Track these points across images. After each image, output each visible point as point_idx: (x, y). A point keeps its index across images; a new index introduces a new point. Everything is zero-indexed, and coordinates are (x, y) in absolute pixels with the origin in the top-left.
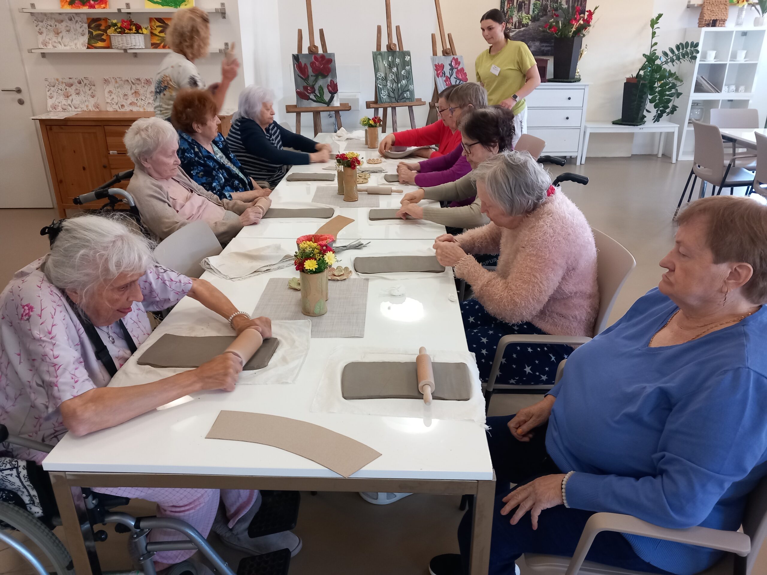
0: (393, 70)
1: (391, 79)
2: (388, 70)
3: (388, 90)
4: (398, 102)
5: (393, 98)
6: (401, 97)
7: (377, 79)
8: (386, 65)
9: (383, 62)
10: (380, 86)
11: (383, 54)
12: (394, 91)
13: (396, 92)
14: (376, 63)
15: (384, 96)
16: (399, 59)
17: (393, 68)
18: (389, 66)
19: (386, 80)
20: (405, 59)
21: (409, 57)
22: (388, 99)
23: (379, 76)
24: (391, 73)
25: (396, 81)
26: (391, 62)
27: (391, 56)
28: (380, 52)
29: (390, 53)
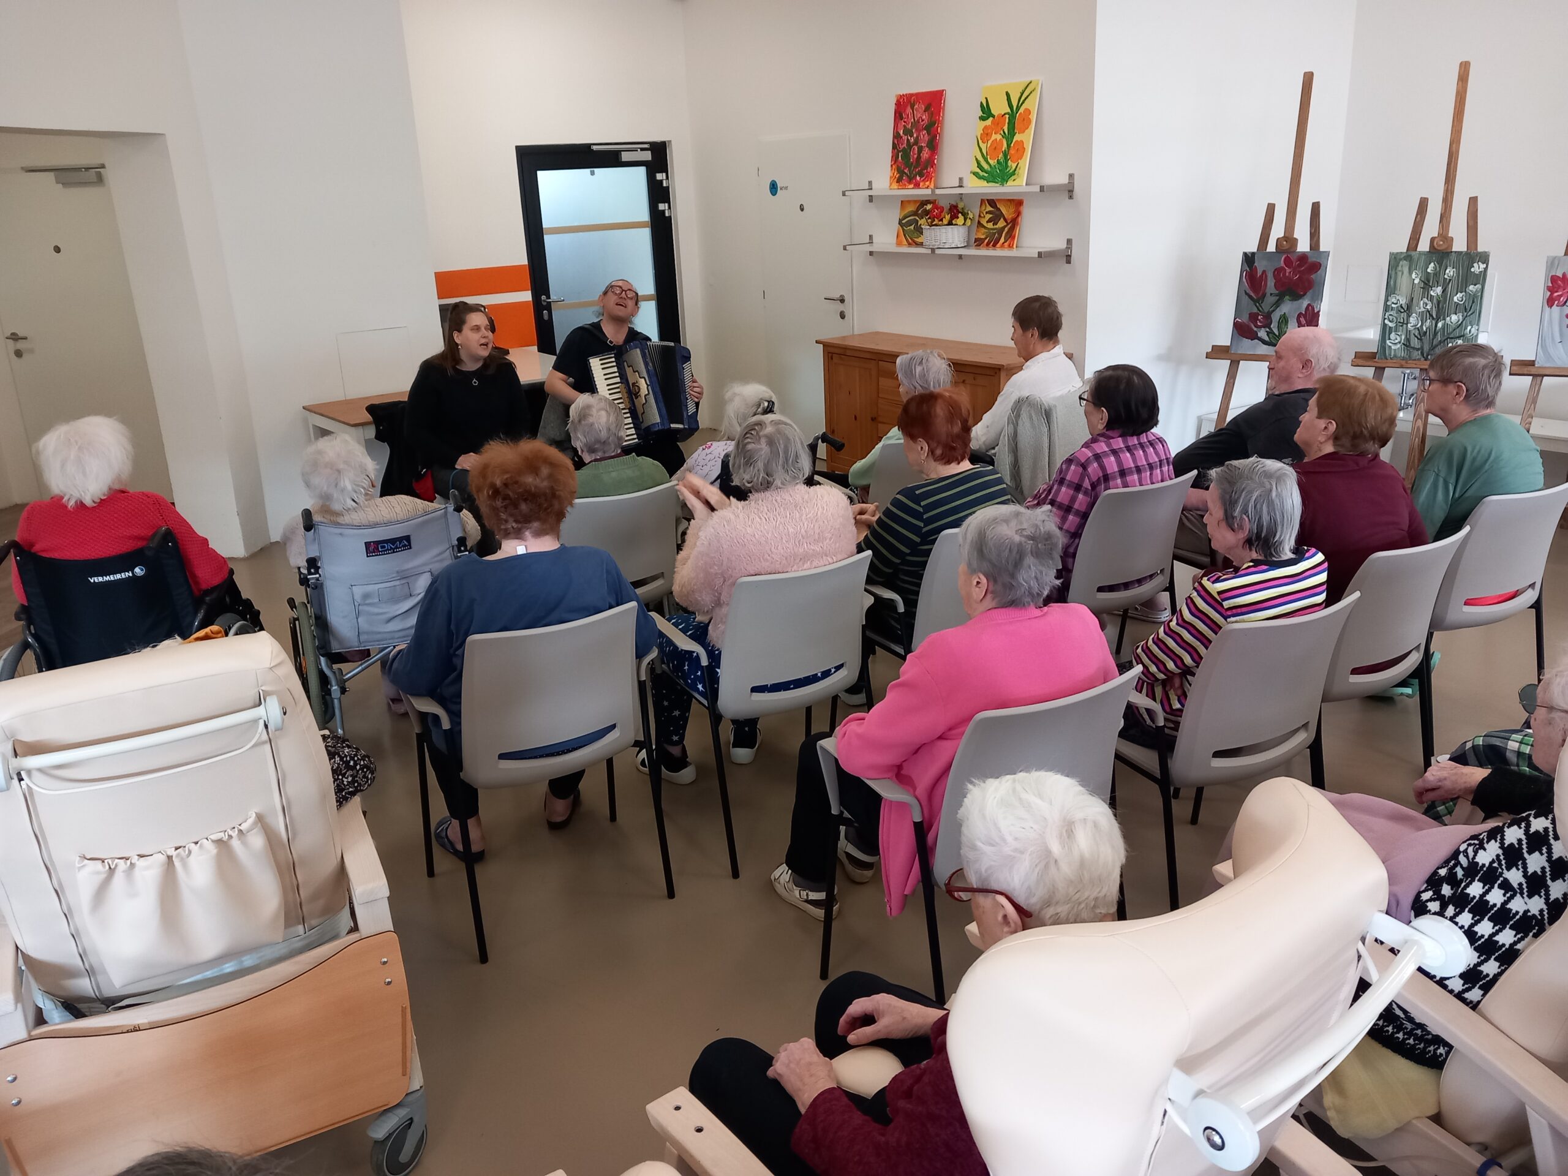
0: (1432, 293)
1: (1422, 309)
2: (1418, 292)
3: (1408, 332)
5: (1418, 349)
7: (1387, 308)
8: (1417, 281)
9: (1410, 273)
10: (1390, 324)
11: (1417, 258)
12: (1421, 335)
13: (1426, 340)
14: (1393, 276)
15: (1396, 344)
16: (1455, 270)
17: (1433, 288)
18: (1425, 283)
19: (1409, 312)
20: (1472, 270)
21: (1483, 266)
22: (1404, 350)
23: (1393, 303)
24: (1424, 297)
25: (1435, 316)
26: (1432, 275)
27: (1436, 262)
28: (1410, 253)
29: (1434, 256)
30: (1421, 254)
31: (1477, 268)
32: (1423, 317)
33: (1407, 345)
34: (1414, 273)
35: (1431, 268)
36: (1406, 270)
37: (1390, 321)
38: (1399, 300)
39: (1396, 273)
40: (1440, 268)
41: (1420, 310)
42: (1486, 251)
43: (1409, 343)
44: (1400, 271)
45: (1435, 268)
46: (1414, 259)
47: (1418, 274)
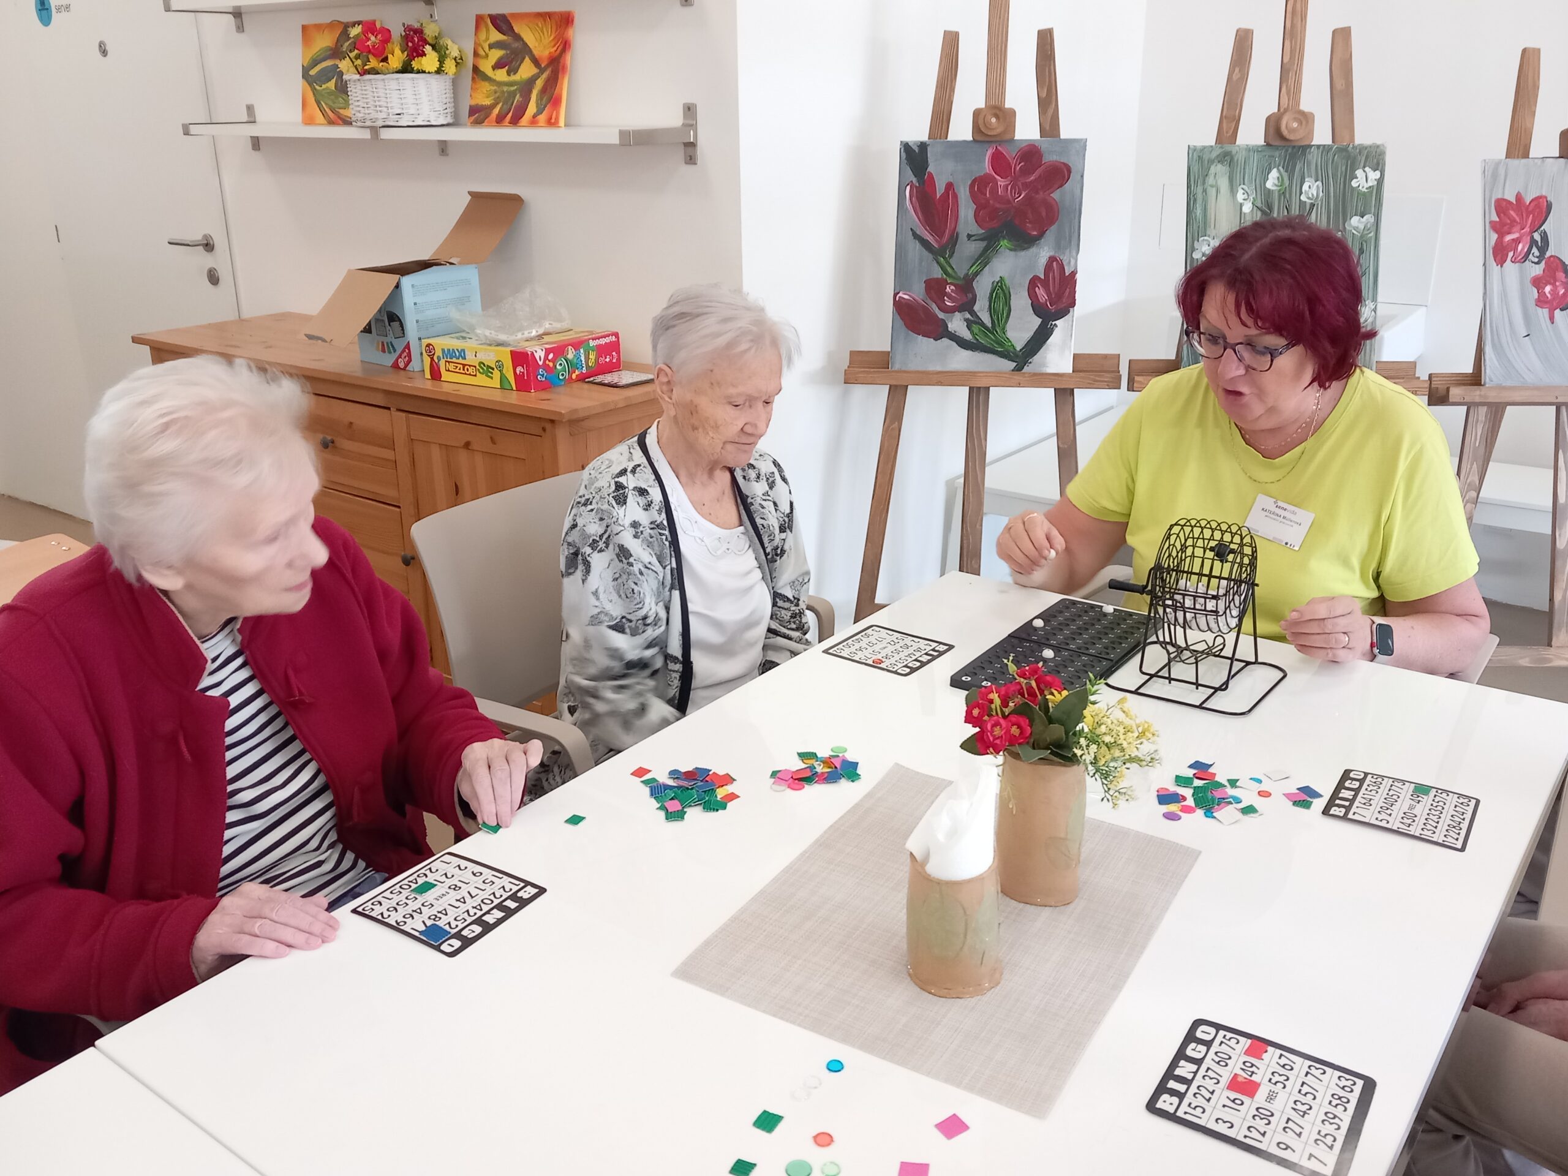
8: (1247, 208)
9: (1233, 192)
11: (1240, 157)
14: (1200, 198)
16: (1319, 183)
20: (1354, 183)
21: (1374, 176)
26: (1276, 193)
27: (1281, 168)
28: (1228, 147)
29: (1277, 154)
30: (1249, 149)
31: (1365, 179)
34: (1241, 192)
35: (1272, 181)
36: (1224, 183)
39: (1205, 191)
40: (1291, 178)
42: (1379, 142)
44: (1212, 186)
45: (1280, 179)
46: (1238, 160)
47: (1249, 191)
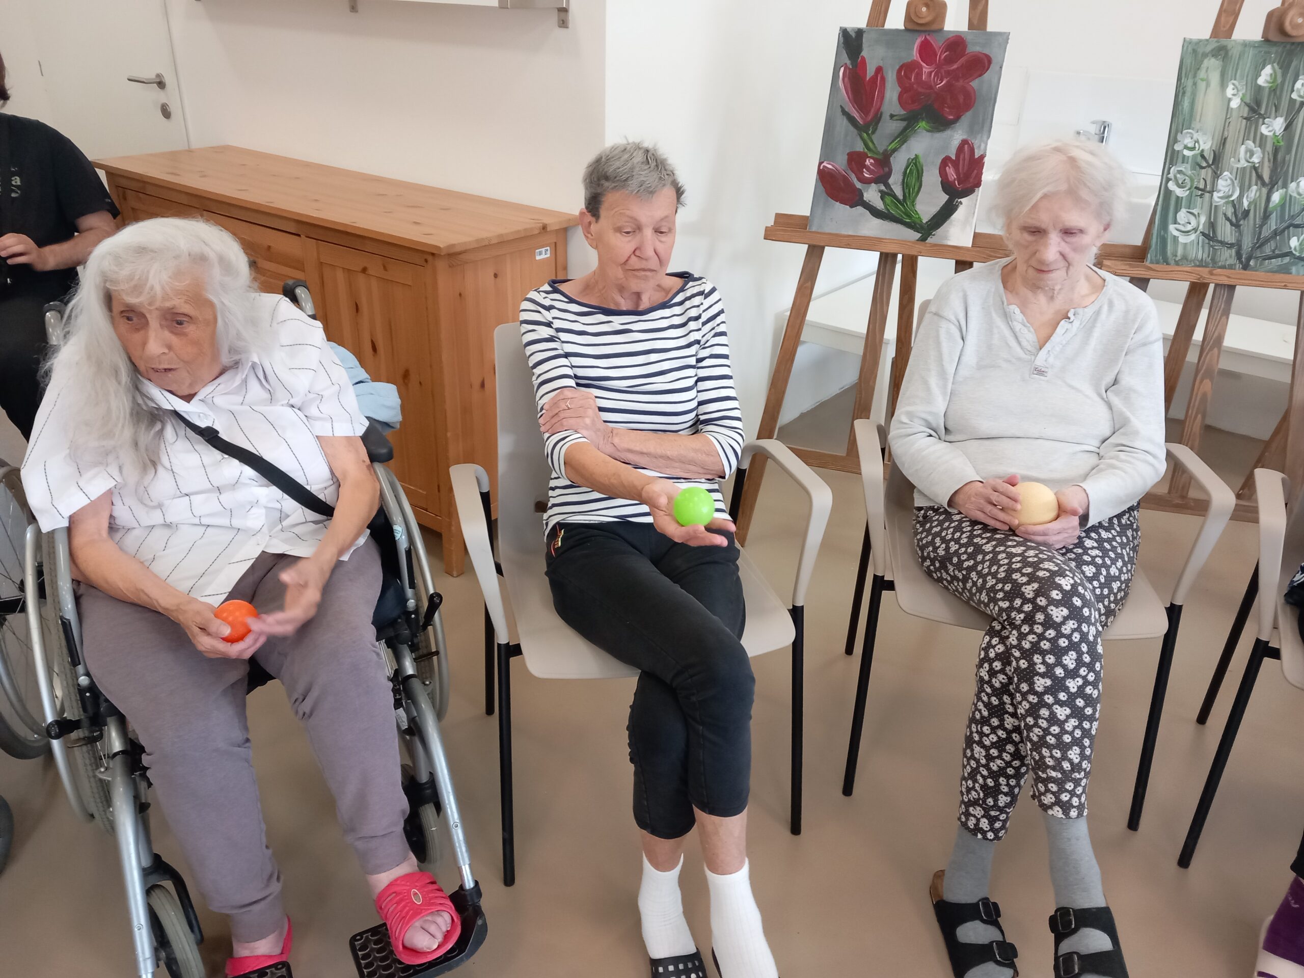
0: (1264, 130)
1: (1243, 164)
2: (1237, 125)
3: (1213, 210)
4: (1246, 267)
5: (1231, 246)
6: (1268, 250)
7: (1172, 157)
8: (1235, 103)
9: (1223, 85)
10: (1179, 192)
11: (1235, 52)
12: (1239, 217)
13: (1248, 226)
14: (1189, 90)
15: (1187, 233)
17: (1267, 120)
18: (1252, 110)
19: (1217, 168)
22: (1203, 247)
23: (1186, 147)
24: (1248, 139)
25: (1266, 177)
26: (1267, 90)
27: (1275, 65)
28: (1224, 42)
29: (1274, 49)
30: (1246, 45)
32: (1244, 178)
33: (1210, 236)
34: (1231, 87)
35: (1264, 79)
36: (1215, 78)
37: (1179, 186)
38: (1197, 141)
39: (1195, 84)
40: (1284, 75)
41: (1239, 166)
43: (1214, 232)
44: (1202, 80)
45: (1274, 76)
46: (1232, 56)
47: (1239, 87)
